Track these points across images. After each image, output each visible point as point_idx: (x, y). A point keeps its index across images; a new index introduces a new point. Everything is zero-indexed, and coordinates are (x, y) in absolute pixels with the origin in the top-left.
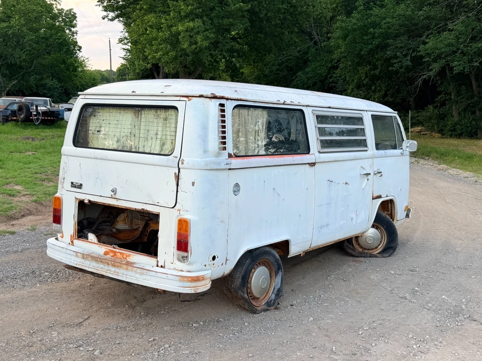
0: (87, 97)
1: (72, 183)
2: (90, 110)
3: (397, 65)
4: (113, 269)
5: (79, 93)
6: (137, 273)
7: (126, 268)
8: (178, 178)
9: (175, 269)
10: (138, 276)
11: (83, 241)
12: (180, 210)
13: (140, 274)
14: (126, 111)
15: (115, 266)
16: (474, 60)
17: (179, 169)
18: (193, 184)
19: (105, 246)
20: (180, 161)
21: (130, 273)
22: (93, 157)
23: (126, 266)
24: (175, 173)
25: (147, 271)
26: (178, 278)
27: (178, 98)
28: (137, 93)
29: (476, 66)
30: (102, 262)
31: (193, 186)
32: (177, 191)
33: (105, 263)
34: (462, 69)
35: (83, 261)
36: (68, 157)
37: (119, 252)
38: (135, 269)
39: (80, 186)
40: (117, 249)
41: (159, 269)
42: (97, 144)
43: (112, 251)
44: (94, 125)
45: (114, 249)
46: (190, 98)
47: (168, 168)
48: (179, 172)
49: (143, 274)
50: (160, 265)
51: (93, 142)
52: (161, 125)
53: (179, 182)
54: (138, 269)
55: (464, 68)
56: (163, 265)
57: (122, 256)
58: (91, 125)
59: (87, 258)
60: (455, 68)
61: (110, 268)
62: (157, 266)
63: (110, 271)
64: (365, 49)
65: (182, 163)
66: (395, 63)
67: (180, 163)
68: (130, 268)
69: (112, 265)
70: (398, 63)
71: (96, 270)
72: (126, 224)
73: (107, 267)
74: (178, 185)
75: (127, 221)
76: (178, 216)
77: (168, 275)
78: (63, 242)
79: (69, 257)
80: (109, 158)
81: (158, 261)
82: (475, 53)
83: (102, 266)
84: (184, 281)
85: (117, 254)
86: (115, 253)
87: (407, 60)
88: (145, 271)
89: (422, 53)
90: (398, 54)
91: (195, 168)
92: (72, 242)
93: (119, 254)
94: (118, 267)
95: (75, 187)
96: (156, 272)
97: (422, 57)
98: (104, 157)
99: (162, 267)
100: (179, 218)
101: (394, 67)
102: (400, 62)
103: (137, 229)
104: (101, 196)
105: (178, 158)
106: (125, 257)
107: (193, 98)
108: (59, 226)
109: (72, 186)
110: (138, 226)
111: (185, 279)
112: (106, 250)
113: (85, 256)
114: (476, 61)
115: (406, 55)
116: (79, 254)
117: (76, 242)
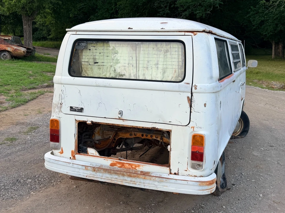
0: (78, 33)
1: (71, 108)
2: (83, 44)
3: (161, 12)
4: (129, 179)
5: (67, 30)
6: (156, 181)
7: (144, 177)
8: (190, 101)
9: (189, 175)
10: (156, 183)
11: (84, 155)
12: (194, 127)
13: (158, 182)
14: (122, 45)
15: (131, 176)
16: (207, 10)
17: (192, 94)
18: (205, 105)
19: (110, 158)
20: (193, 87)
21: (148, 181)
22: (95, 85)
23: (144, 176)
24: (188, 97)
25: (167, 179)
26: (198, 183)
27: (183, 33)
28: (134, 29)
29: (208, 14)
30: (116, 174)
31: (205, 106)
32: (191, 112)
33: (121, 174)
34: (201, 15)
35: (94, 173)
36: (64, 85)
37: (127, 164)
38: (154, 178)
39: (81, 110)
40: (123, 160)
41: (176, 177)
42: (92, 73)
43: (119, 163)
44: (87, 58)
45: (120, 161)
46: (195, 33)
47: (180, 93)
48: (192, 95)
49: (162, 182)
50: (173, 172)
51: (88, 72)
52: (162, 56)
53: (193, 105)
54: (157, 178)
55: (202, 14)
56: (177, 172)
57: (130, 166)
58: (84, 57)
59: (98, 170)
60: (197, 15)
61: (126, 178)
62: (171, 173)
63: (126, 180)
64: (141, 2)
65: (196, 89)
66: (161, 11)
67: (193, 88)
68: (147, 177)
69: (128, 176)
70: (162, 11)
71: (110, 181)
72: (100, 135)
73: (121, 178)
74: (191, 106)
75: (100, 133)
76: (192, 132)
77: (188, 182)
78: (63, 157)
79: (77, 170)
80: (112, 86)
81: (170, 170)
82: (208, 5)
83: (116, 177)
84: (203, 185)
85: (125, 165)
86: (123, 164)
87: (167, 10)
88: (165, 180)
89: (178, 5)
90: (162, 6)
91: (207, 92)
92: (74, 157)
93: (128, 165)
94: (134, 177)
95: (75, 110)
96: (176, 180)
97: (177, 8)
98: (108, 85)
99: (175, 174)
100: (193, 134)
101: (160, 14)
102: (163, 10)
103: (108, 139)
104: (105, 118)
105: (191, 85)
106: (133, 167)
107: (198, 33)
108: (57, 144)
109: (71, 110)
110: (109, 136)
111: (204, 184)
112: (112, 162)
113: (95, 169)
114: (209, 11)
115: (166, 7)
116: (89, 168)
117: (78, 156)
